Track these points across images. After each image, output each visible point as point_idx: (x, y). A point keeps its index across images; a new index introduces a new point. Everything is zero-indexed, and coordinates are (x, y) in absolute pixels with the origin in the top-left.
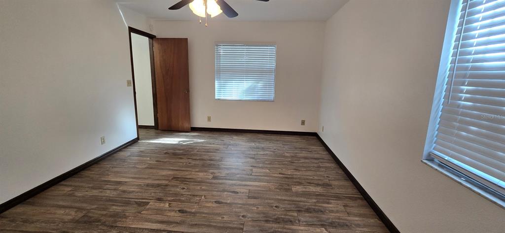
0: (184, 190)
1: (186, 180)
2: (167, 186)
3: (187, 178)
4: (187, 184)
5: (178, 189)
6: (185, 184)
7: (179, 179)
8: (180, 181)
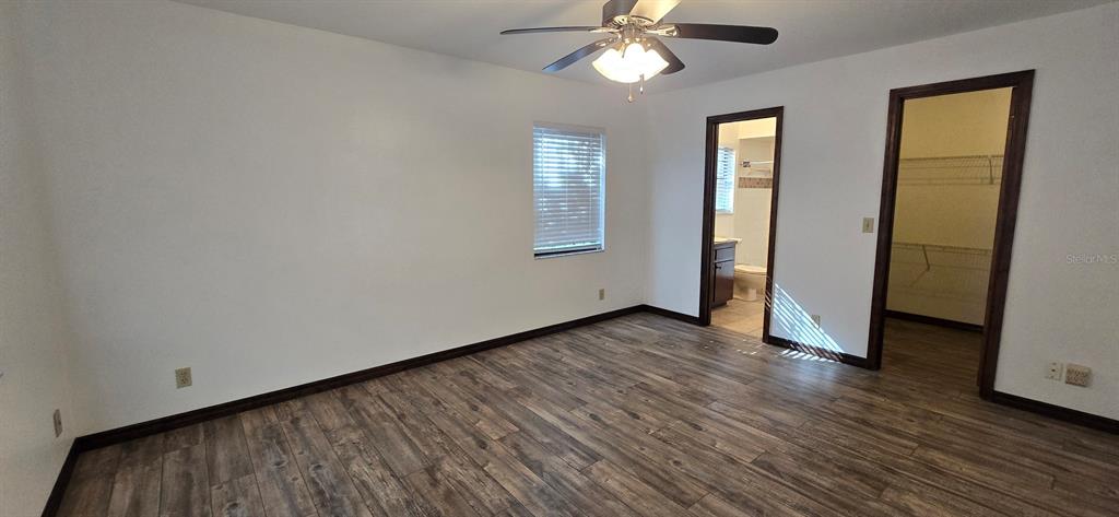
0: (676, 459)
1: (657, 482)
2: (712, 487)
3: (655, 487)
4: (663, 471)
5: (688, 466)
6: (666, 472)
7: (674, 492)
8: (675, 486)
